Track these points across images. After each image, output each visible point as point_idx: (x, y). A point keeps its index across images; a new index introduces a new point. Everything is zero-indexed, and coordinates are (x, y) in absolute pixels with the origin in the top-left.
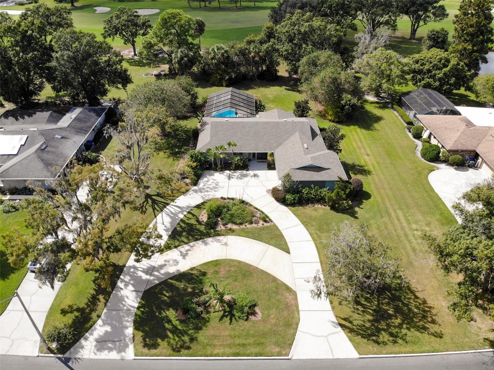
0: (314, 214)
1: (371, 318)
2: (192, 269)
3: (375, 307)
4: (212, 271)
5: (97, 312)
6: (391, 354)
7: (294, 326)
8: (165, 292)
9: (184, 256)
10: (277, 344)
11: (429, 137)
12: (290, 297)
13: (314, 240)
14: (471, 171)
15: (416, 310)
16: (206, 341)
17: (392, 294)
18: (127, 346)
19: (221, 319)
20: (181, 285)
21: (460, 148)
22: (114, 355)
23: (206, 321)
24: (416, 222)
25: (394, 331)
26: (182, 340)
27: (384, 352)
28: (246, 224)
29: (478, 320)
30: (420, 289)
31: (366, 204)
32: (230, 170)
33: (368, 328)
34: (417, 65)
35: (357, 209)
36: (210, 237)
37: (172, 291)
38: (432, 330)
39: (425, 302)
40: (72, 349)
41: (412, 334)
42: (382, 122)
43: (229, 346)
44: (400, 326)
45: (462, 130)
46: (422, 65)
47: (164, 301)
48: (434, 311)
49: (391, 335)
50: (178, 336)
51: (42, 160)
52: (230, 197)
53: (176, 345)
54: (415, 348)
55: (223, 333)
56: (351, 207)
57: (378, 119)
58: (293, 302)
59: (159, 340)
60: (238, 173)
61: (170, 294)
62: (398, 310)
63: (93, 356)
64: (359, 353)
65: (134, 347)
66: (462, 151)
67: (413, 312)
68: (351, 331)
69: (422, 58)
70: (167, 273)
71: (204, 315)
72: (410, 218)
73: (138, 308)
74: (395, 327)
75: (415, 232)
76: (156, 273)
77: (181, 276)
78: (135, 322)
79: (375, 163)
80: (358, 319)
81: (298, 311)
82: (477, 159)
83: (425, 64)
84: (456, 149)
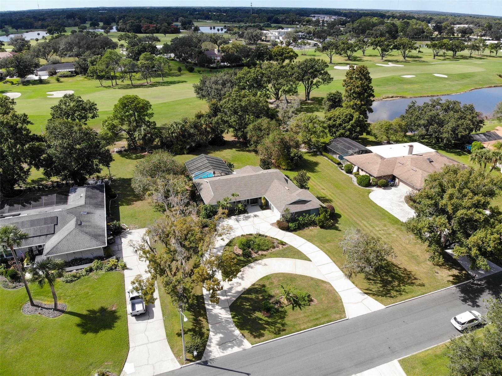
0: (312, 233)
1: (381, 285)
2: (254, 285)
3: (380, 279)
4: (268, 283)
5: (205, 328)
6: (402, 301)
7: (340, 301)
8: (244, 303)
9: (242, 278)
10: (336, 313)
11: (358, 171)
12: (328, 286)
13: (321, 249)
14: (393, 188)
15: (403, 275)
16: (292, 323)
17: (385, 270)
18: (242, 341)
19: (293, 309)
20: (253, 296)
21: (383, 174)
22: (236, 349)
23: (285, 312)
24: (377, 226)
25: (398, 289)
26: (277, 327)
27: (398, 301)
28: (271, 249)
29: (439, 272)
30: (399, 263)
31: (340, 220)
32: (235, 215)
33: (382, 291)
34: (330, 122)
35: (337, 225)
36: (251, 262)
37: (249, 302)
38: (417, 283)
39: (405, 270)
40: (204, 355)
41: (408, 288)
42: (320, 166)
43: (309, 321)
44: (399, 285)
45: (380, 163)
46: (334, 121)
47: (248, 309)
48: (413, 273)
49: (397, 291)
50: (272, 326)
51: (86, 233)
52: (248, 233)
53: (275, 331)
54: (413, 294)
55: (300, 316)
56: (333, 225)
57: (316, 164)
58: (331, 288)
59: (262, 331)
60: (242, 216)
61: (249, 303)
62: (393, 277)
63: (222, 355)
64: (385, 305)
65: (248, 340)
66: (384, 176)
67: (402, 276)
68: (374, 295)
69: (333, 116)
70: (237, 292)
71: (281, 309)
72: (372, 224)
73: (233, 318)
74: (396, 286)
75: (380, 232)
76: (229, 294)
77: (249, 291)
78: (237, 326)
79: (330, 194)
80: (375, 288)
81: (337, 293)
82: (395, 180)
83: (336, 120)
84: (380, 175)
